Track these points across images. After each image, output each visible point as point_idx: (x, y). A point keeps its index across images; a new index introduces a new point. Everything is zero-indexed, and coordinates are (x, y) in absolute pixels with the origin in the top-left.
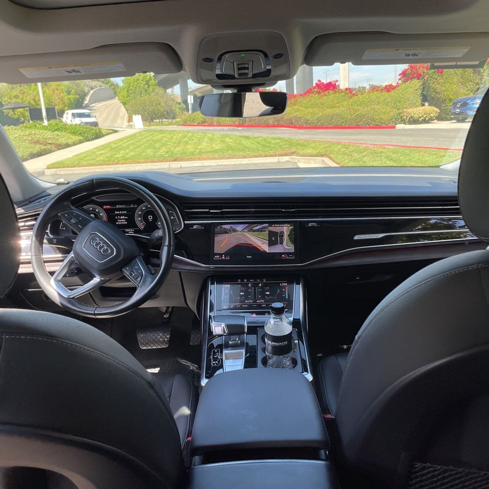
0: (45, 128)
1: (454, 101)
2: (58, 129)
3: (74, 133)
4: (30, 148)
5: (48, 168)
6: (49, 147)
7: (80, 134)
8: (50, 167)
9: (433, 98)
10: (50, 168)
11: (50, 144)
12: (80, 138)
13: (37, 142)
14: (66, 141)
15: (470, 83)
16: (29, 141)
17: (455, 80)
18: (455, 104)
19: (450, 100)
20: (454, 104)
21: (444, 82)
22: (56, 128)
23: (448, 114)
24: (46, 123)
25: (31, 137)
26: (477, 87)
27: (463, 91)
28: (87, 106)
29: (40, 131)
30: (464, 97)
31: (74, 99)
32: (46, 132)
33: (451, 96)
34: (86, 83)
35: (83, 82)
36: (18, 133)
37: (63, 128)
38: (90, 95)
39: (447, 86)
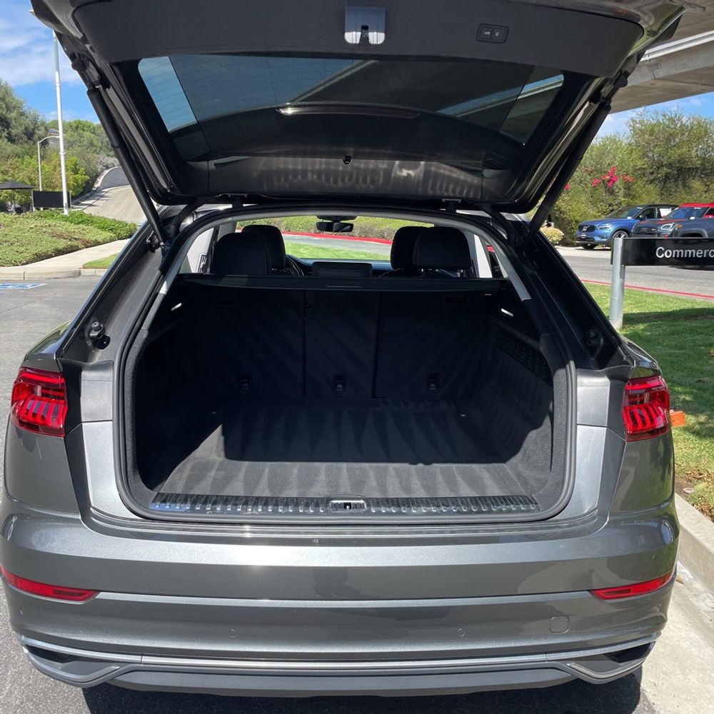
0: (66, 219)
1: (580, 224)
2: (83, 221)
3: (103, 228)
4: (54, 242)
5: (85, 267)
6: (75, 243)
7: (112, 230)
8: (87, 266)
9: (557, 218)
10: (87, 268)
11: (76, 239)
12: (111, 234)
13: (60, 236)
14: (95, 238)
15: (602, 204)
16: (49, 233)
17: (584, 198)
18: (581, 228)
19: (577, 222)
20: (579, 226)
21: (571, 200)
22: (80, 220)
23: (573, 239)
24: (66, 212)
25: (52, 229)
26: (611, 208)
27: (592, 212)
28: (98, 190)
29: (60, 222)
30: (592, 220)
31: (82, 180)
32: (68, 223)
33: (577, 218)
34: (99, 159)
35: (95, 157)
36: (33, 223)
37: (90, 221)
38: (102, 177)
39: (573, 205)
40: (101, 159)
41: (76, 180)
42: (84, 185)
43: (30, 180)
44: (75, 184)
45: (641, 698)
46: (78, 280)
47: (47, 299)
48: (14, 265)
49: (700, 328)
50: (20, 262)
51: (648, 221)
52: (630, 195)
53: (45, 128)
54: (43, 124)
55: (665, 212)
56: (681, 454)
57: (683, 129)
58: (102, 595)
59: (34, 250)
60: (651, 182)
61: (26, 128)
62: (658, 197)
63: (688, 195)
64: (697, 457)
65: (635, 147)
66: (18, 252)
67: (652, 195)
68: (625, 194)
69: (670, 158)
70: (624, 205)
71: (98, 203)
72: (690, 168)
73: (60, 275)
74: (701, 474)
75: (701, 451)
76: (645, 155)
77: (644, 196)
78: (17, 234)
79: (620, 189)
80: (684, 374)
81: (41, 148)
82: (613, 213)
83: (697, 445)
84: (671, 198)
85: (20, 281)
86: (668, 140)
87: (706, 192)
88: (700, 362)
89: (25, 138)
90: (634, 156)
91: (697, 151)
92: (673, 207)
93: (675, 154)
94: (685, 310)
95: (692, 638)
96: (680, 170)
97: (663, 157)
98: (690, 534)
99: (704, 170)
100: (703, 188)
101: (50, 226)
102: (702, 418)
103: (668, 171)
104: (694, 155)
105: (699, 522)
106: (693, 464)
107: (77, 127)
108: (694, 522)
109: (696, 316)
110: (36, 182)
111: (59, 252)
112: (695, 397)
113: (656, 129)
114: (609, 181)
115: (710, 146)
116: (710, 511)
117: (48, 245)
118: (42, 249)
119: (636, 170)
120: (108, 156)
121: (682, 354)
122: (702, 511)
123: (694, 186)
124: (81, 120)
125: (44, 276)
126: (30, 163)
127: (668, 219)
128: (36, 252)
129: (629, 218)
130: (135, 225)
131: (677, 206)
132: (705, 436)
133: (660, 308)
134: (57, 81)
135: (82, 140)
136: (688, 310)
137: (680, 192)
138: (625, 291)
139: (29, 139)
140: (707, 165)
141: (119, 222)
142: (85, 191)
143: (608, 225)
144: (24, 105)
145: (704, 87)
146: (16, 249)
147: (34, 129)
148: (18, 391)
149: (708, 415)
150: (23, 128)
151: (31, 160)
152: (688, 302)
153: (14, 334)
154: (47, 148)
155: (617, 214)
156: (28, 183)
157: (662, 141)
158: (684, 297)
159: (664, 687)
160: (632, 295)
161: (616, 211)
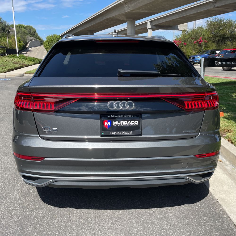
0: (18, 57)
1: (190, 56)
3: (30, 61)
4: (15, 65)
5: (25, 73)
6: (22, 65)
8: (26, 73)
11: (22, 64)
12: (33, 62)
13: (16, 63)
14: (28, 64)
15: (197, 49)
17: (191, 48)
18: (190, 58)
21: (187, 48)
22: (23, 58)
24: (18, 55)
25: (13, 61)
26: (200, 51)
27: (194, 52)
28: (28, 48)
29: (16, 58)
30: (194, 55)
31: (22, 45)
32: (19, 59)
33: (189, 54)
34: (27, 38)
35: (26, 37)
36: (7, 59)
37: (26, 58)
38: (29, 44)
39: (187, 50)
40: (28, 38)
41: (20, 45)
42: (23, 47)
43: (5, 45)
44: (20, 46)
45: (209, 193)
46: (23, 77)
47: (14, 83)
48: (2, 73)
49: (229, 87)
50: (4, 72)
51: (212, 55)
52: (206, 46)
53: (9, 27)
54: (8, 26)
55: (218, 52)
56: (222, 125)
57: (224, 24)
58: (46, 159)
59: (8, 68)
60: (213, 42)
61: (2, 27)
62: (216, 47)
63: (225, 46)
64: (227, 125)
65: (208, 30)
66: (3, 68)
67: (214, 47)
68: (205, 46)
69: (220, 34)
70: (204, 50)
71: (27, 53)
72: (226, 37)
73: (17, 76)
74: (228, 130)
75: (229, 123)
76: (211, 33)
77: (211, 47)
78: (2, 63)
79: (203, 45)
80: (223, 101)
81: (7, 34)
82: (200, 53)
83: (227, 122)
84: (220, 47)
85: (4, 78)
86: (219, 28)
87: (231, 45)
88: (229, 98)
89: (2, 31)
90: (208, 33)
91: (229, 31)
92: (220, 50)
93: (222, 32)
94: (224, 82)
95: (225, 177)
96: (223, 38)
97: (217, 34)
98: (225, 148)
99: (231, 38)
100: (230, 44)
101: (13, 60)
102: (229, 114)
103: (219, 38)
104: (228, 33)
105: (228, 144)
106: (226, 127)
107: (19, 27)
108: (226, 144)
109: (228, 84)
110: (7, 46)
111: (16, 69)
112: (227, 108)
113: (215, 24)
114: (199, 42)
115: (233, 30)
116: (231, 141)
117: (12, 66)
118: (11, 67)
119: (208, 38)
120: (30, 36)
121: (223, 96)
122: (229, 141)
123: (227, 43)
124: (21, 24)
125: (12, 76)
126: (4, 39)
127: (219, 54)
128: (9, 68)
129: (206, 54)
130: (41, 59)
131: (222, 50)
132: (230, 119)
133: (216, 82)
134: (13, 10)
135: (21, 31)
136: (225, 82)
137: (223, 45)
138: (205, 77)
139: (3, 31)
140: (232, 36)
141: (36, 58)
142: (23, 49)
143: (199, 57)
144: (1, 19)
145: (231, 10)
146: (2, 67)
147: (5, 28)
148: (16, 99)
149: (231, 113)
150: (1, 27)
151: (5, 38)
152: (225, 80)
153: (4, 94)
154: (10, 34)
155: (202, 53)
156: (4, 46)
157: (217, 28)
158: (224, 78)
159: (216, 190)
160: (207, 78)
161: (202, 52)
